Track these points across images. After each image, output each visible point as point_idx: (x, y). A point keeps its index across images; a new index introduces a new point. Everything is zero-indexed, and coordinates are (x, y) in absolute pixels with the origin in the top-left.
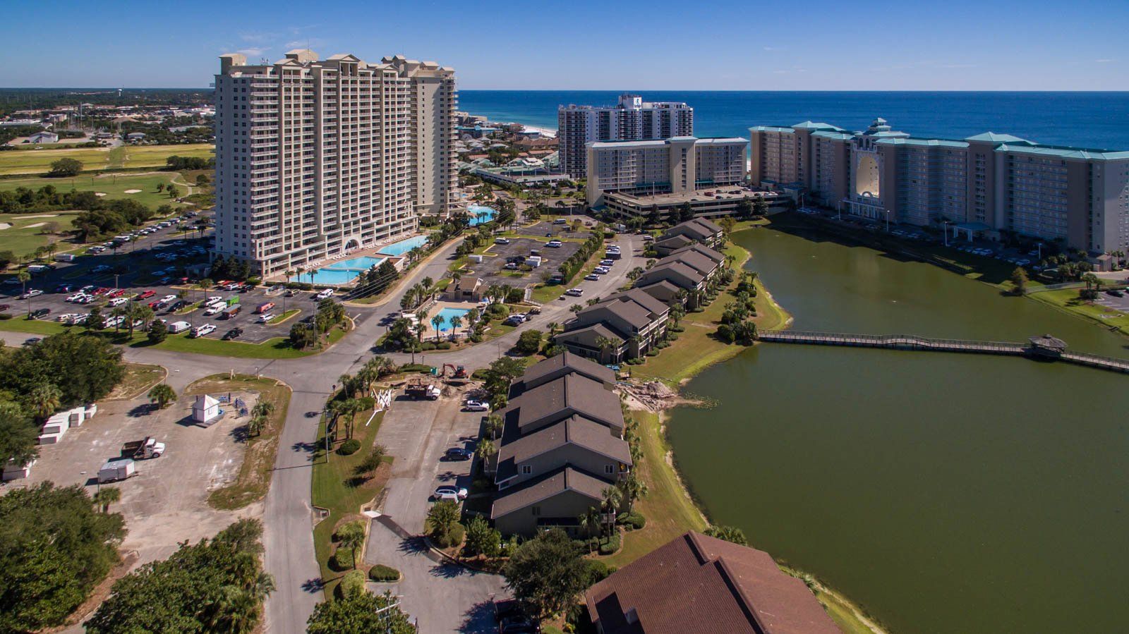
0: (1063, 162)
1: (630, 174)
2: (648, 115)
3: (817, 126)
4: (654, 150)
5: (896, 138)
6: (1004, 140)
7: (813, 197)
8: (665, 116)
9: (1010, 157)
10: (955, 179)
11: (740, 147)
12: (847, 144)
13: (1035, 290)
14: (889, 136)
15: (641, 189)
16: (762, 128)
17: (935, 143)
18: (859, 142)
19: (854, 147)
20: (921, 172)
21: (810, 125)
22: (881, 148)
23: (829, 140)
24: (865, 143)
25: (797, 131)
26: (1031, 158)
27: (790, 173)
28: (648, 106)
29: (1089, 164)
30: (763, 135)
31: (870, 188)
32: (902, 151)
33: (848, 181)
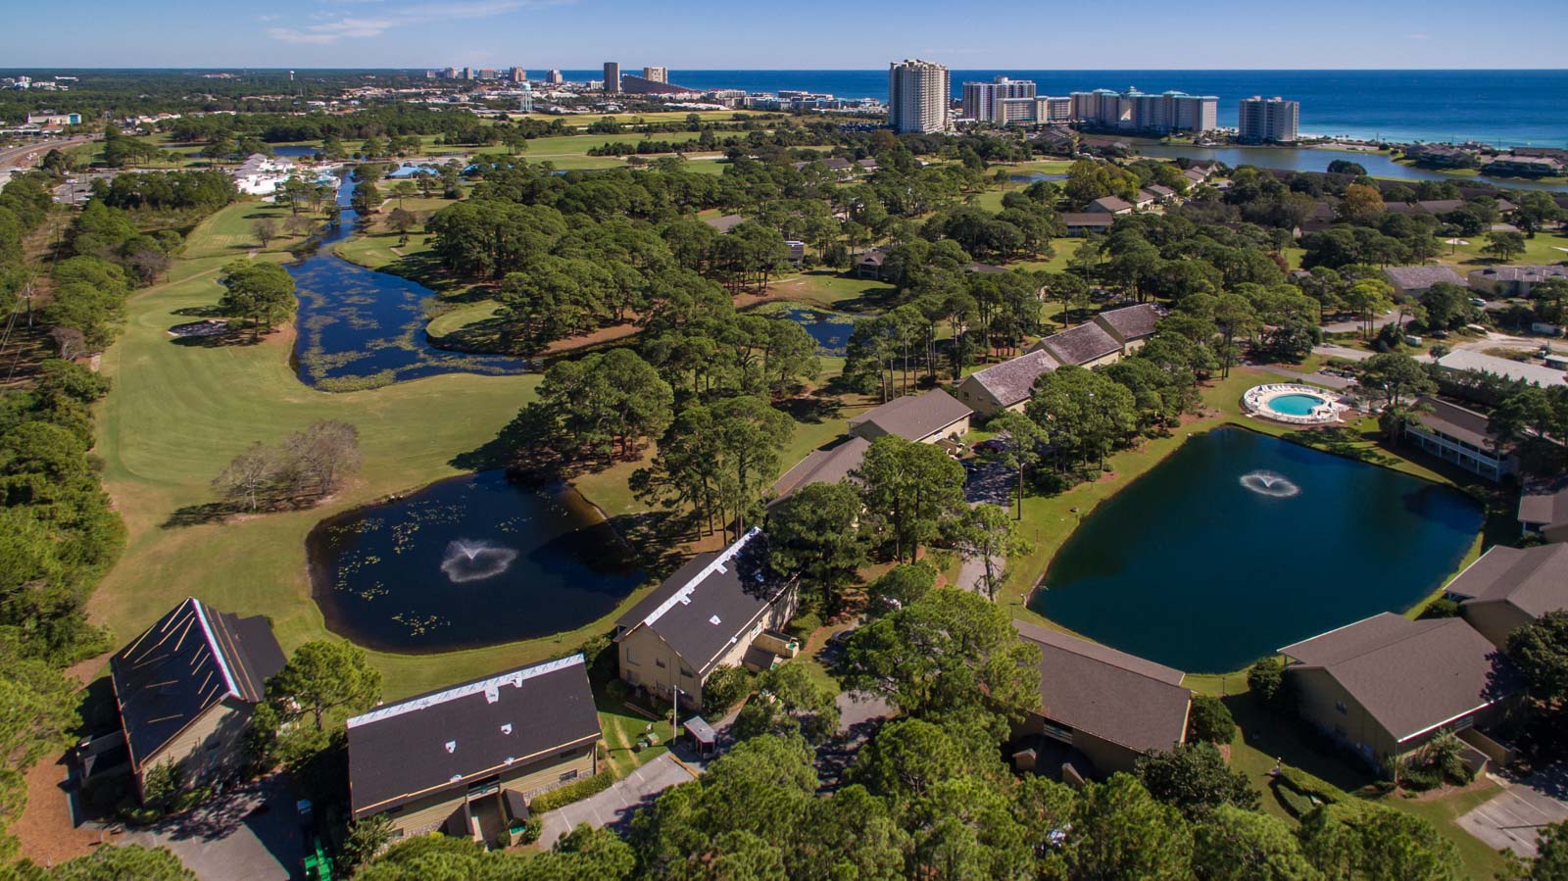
0: (1193, 99)
1: (1019, 115)
2: (1012, 87)
3: (1106, 92)
4: (1029, 102)
5: (1139, 94)
6: (1177, 93)
7: (1102, 123)
8: (1021, 88)
9: (1177, 99)
10: (1159, 111)
11: (1067, 102)
12: (1117, 98)
14: (1135, 93)
15: (1024, 120)
16: (1077, 93)
17: (1152, 96)
18: (1122, 97)
19: (1120, 100)
20: (1147, 108)
21: (1101, 90)
22: (1132, 99)
23: (1110, 97)
24: (1126, 97)
25: (1095, 94)
26: (1184, 100)
27: (1091, 114)
28: (1011, 83)
30: (1077, 96)
31: (1127, 116)
32: (1139, 100)
33: (1118, 114)
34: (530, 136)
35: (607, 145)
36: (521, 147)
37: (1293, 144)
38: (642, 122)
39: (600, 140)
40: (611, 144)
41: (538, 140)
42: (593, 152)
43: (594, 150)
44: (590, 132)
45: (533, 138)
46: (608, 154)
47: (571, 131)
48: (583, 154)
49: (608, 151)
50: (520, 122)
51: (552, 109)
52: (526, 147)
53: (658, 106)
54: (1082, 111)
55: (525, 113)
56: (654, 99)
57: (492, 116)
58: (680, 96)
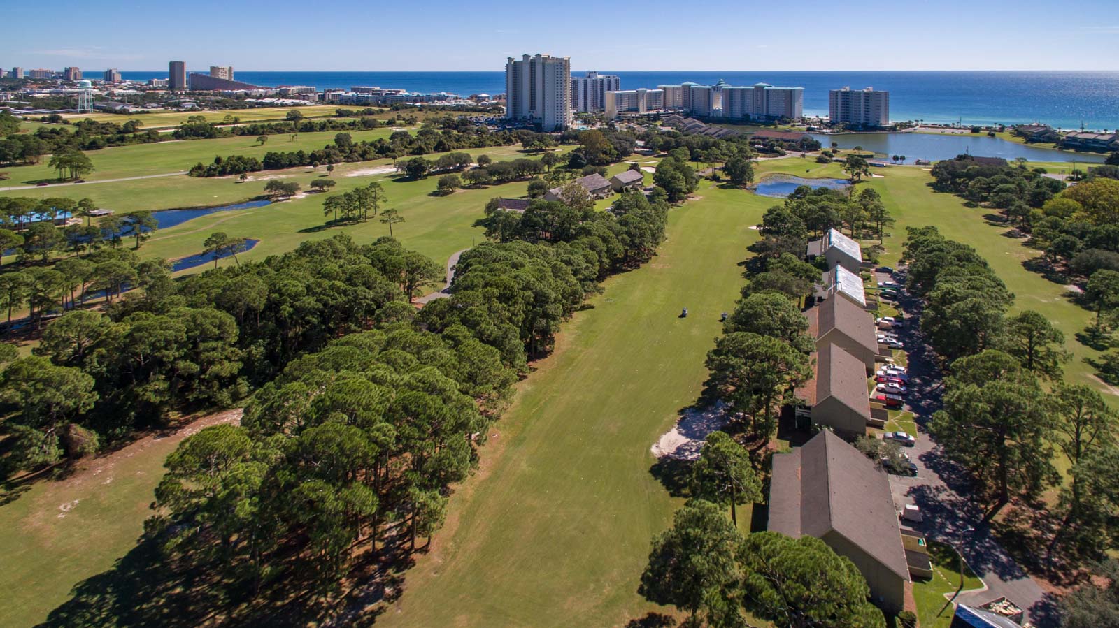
0: (784, 90)
1: (625, 106)
2: (602, 81)
4: (632, 94)
6: (766, 86)
8: (609, 82)
9: (768, 90)
10: (749, 101)
11: (660, 93)
12: (709, 89)
13: (780, 127)
14: (726, 86)
15: (630, 110)
16: (664, 86)
17: (742, 87)
18: (714, 88)
19: (712, 91)
20: (738, 99)
21: (689, 83)
22: (723, 90)
23: (698, 89)
24: (717, 88)
25: (683, 86)
26: (774, 90)
27: (678, 105)
28: (601, 77)
29: (791, 91)
30: (665, 89)
31: (718, 106)
32: (731, 90)
33: (709, 104)
34: (94, 146)
35: (218, 160)
36: (79, 169)
37: (893, 129)
38: (236, 121)
39: (206, 152)
40: (225, 158)
41: (106, 149)
42: (199, 171)
43: (200, 167)
44: (177, 136)
45: (98, 148)
46: (223, 173)
47: (151, 137)
48: (183, 174)
49: (223, 168)
50: (78, 125)
51: (118, 108)
52: (90, 167)
53: (238, 102)
54: (669, 103)
55: (84, 112)
56: (230, 95)
57: (40, 116)
58: (255, 92)
